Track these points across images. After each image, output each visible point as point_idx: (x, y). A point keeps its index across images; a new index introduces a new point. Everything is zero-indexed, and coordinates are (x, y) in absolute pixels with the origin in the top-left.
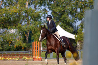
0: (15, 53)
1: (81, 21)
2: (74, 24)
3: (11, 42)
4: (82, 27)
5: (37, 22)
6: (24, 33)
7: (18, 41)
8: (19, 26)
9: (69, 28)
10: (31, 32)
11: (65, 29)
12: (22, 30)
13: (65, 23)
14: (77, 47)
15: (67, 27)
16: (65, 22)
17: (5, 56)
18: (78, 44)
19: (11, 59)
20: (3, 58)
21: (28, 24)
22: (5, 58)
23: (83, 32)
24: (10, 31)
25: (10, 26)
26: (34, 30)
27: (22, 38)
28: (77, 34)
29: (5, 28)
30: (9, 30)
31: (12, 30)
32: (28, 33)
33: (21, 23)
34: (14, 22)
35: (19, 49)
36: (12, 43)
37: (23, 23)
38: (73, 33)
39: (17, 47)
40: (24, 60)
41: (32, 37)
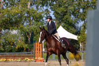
0: (17, 54)
1: (83, 22)
2: (76, 25)
3: (13, 43)
4: (85, 27)
5: (40, 23)
6: (26, 34)
7: (20, 42)
8: (20, 26)
9: (71, 29)
10: (33, 33)
11: (68, 30)
12: (24, 31)
13: (68, 24)
14: (79, 48)
15: (70, 27)
16: (67, 22)
17: (7, 57)
18: (81, 45)
19: (13, 60)
20: (5, 60)
21: (30, 25)
22: (7, 59)
23: (86, 33)
24: (12, 32)
25: (12, 27)
26: (36, 31)
27: (24, 39)
28: (79, 35)
29: (6, 28)
30: (10, 31)
31: (14, 31)
32: (30, 34)
33: (23, 24)
34: (15, 23)
35: (21, 50)
36: (14, 45)
37: (25, 24)
38: (76, 34)
39: (18, 48)
40: (26, 61)
41: (34, 38)
